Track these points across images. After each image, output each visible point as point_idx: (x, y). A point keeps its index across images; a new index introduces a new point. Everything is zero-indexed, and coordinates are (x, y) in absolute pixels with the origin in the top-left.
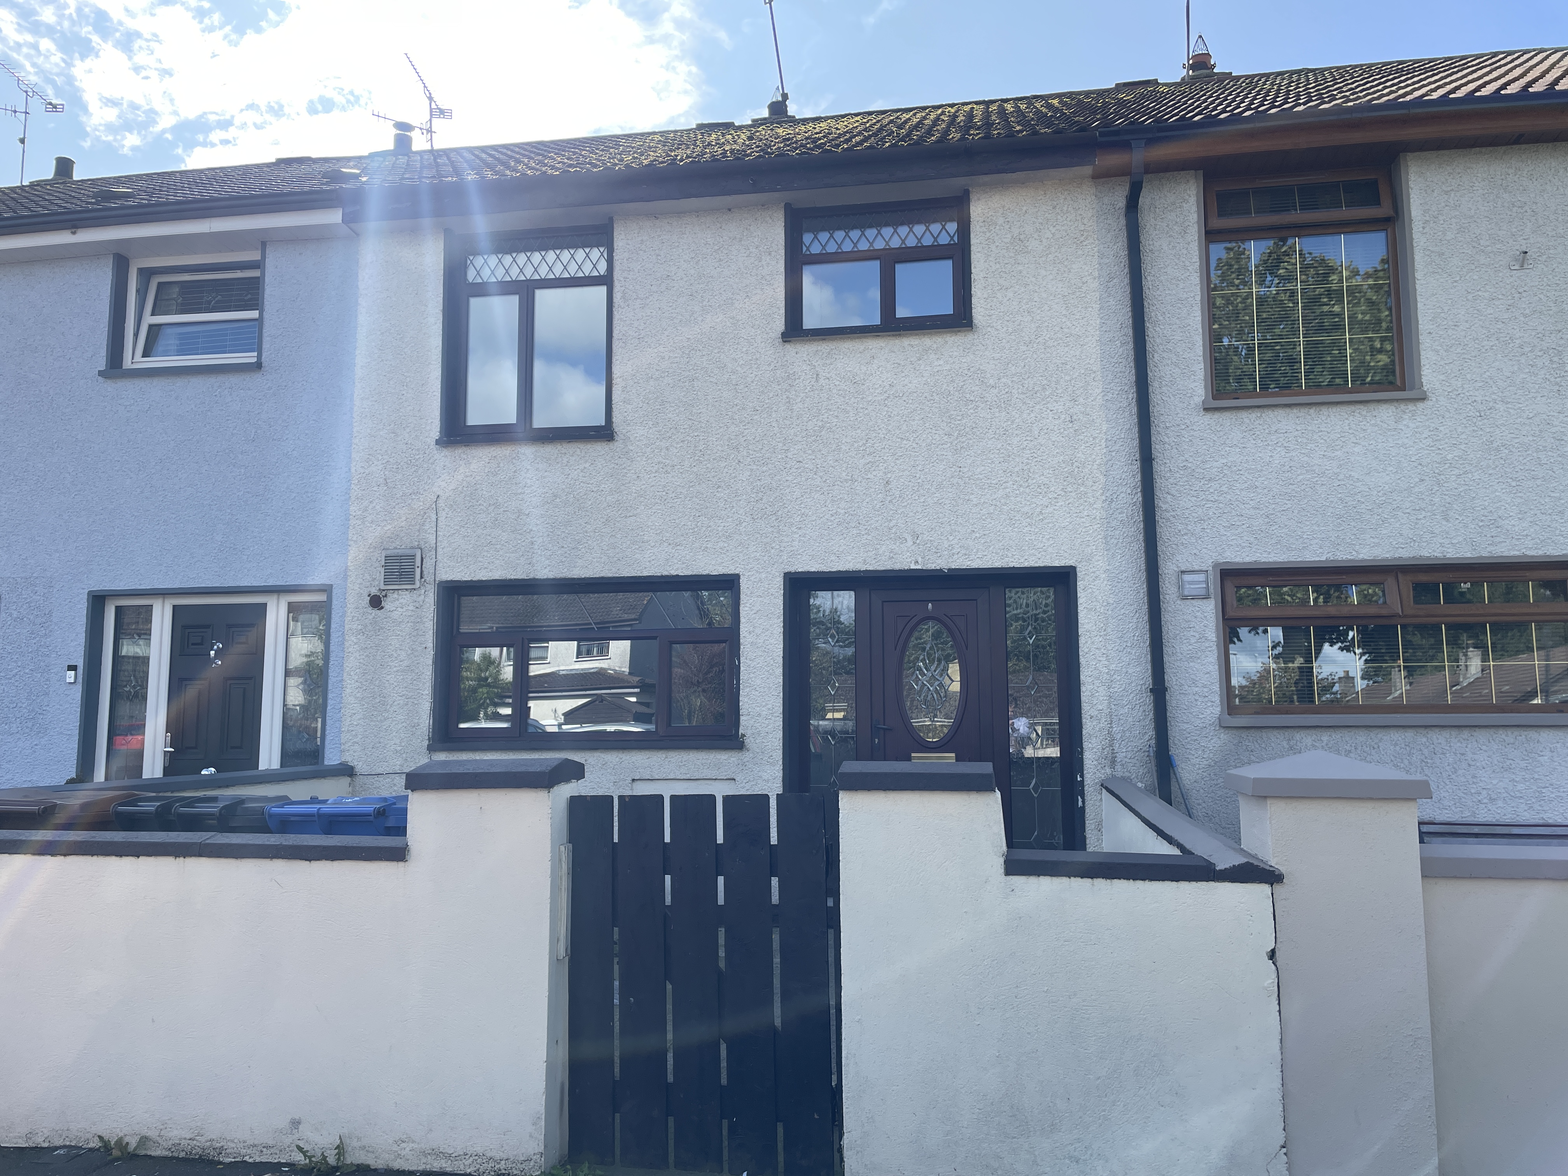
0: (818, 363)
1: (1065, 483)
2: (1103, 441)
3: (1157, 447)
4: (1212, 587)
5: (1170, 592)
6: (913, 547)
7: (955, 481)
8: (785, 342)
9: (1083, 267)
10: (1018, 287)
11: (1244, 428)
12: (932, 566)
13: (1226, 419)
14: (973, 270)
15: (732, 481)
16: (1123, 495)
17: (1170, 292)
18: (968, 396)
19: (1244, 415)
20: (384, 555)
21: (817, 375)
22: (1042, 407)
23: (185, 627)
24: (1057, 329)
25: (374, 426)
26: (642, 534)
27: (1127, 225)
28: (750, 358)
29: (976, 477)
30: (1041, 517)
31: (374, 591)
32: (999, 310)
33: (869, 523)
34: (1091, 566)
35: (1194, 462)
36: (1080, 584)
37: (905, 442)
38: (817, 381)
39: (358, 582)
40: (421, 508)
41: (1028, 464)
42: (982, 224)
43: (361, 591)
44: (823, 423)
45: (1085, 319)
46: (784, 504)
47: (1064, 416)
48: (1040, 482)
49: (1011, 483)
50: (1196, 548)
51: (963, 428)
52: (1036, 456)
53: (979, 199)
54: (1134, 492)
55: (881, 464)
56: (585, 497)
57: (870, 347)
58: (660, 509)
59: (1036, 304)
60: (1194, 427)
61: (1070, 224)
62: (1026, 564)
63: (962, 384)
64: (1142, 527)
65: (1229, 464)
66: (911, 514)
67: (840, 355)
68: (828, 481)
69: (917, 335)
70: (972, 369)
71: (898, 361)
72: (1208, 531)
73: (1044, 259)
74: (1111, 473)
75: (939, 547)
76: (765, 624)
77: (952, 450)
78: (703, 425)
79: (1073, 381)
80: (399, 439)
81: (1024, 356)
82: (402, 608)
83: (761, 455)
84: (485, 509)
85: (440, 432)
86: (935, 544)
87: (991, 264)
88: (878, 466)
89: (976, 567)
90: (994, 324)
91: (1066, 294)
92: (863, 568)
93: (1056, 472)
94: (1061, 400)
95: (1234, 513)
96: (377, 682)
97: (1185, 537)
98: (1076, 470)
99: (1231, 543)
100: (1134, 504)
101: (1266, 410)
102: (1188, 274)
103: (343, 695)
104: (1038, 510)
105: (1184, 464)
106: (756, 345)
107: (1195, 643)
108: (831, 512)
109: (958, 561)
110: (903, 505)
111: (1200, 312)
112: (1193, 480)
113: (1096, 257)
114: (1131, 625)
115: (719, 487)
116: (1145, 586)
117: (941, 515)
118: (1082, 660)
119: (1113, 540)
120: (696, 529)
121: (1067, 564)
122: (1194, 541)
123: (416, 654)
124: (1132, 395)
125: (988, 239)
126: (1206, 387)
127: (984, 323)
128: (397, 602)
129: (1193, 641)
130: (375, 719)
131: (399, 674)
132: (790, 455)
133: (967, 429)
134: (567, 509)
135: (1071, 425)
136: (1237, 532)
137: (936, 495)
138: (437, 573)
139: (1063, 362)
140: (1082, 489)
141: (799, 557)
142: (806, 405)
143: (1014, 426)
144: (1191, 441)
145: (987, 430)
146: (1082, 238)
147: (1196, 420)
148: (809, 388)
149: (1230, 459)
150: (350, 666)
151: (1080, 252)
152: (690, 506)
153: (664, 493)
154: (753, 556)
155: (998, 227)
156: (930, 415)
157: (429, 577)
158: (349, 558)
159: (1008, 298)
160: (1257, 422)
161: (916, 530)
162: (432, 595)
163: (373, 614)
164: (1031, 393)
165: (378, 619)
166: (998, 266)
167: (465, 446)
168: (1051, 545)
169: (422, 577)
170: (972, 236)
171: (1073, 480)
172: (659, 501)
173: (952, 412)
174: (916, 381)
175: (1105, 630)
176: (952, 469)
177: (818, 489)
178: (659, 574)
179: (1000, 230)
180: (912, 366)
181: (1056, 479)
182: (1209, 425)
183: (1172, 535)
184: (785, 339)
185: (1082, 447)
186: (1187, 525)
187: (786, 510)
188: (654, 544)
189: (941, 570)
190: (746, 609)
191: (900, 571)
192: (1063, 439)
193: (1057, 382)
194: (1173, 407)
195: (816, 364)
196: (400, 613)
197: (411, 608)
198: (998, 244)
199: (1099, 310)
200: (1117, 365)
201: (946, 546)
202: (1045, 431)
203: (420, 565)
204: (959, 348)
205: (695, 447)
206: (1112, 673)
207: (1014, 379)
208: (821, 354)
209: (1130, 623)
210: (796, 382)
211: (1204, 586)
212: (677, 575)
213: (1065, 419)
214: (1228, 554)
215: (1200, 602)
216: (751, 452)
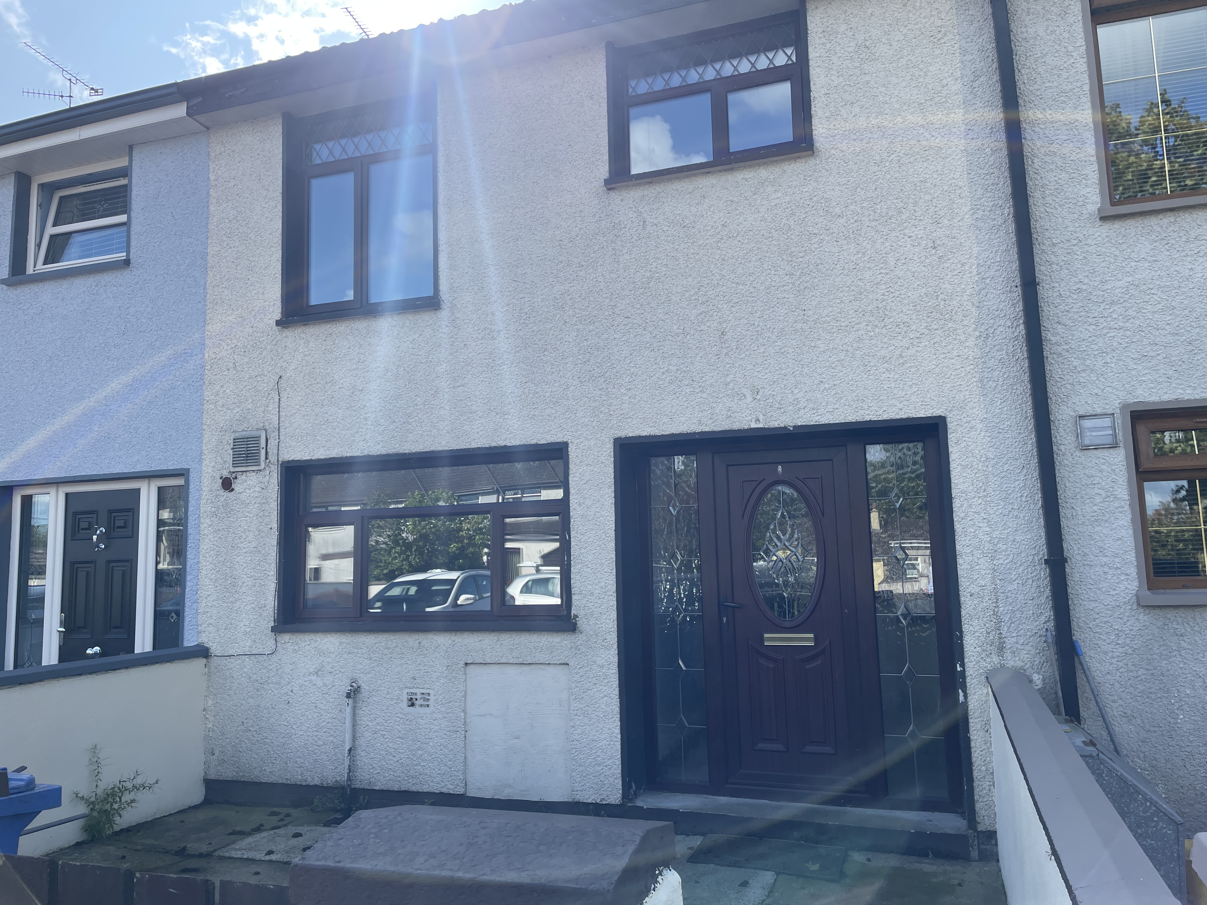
0: (645, 208)
1: (929, 320)
2: (974, 267)
3: (1042, 268)
4: (1121, 434)
5: (1066, 442)
6: (753, 404)
7: (799, 326)
8: (609, 189)
9: (942, 68)
10: (865, 100)
11: (1154, 237)
12: (775, 424)
13: (1132, 227)
14: (813, 88)
15: (558, 343)
16: (1001, 329)
17: (1050, 84)
18: (811, 229)
19: (1153, 222)
20: (233, 437)
21: (644, 222)
22: (898, 234)
23: (75, 514)
24: (913, 142)
25: (224, 311)
26: (470, 404)
27: (994, 14)
28: (574, 211)
29: (823, 319)
30: (902, 361)
31: (225, 474)
32: (844, 129)
33: (704, 379)
34: (964, 415)
35: (1091, 283)
36: (952, 437)
37: (741, 287)
38: (644, 228)
39: (211, 465)
40: (266, 389)
41: (884, 300)
42: (821, 35)
43: (215, 474)
44: (652, 273)
45: (947, 128)
46: (612, 364)
47: (925, 242)
48: (899, 320)
49: (864, 324)
50: (1097, 387)
51: (806, 266)
52: (893, 290)
53: (817, 8)
54: (1015, 324)
55: (715, 314)
56: (415, 369)
57: (700, 186)
58: (486, 378)
59: (887, 116)
60: (1089, 241)
61: (924, 21)
62: (885, 417)
63: (804, 216)
64: (1027, 365)
65: (1136, 283)
66: (750, 367)
67: (668, 198)
68: (658, 336)
69: (751, 166)
70: (815, 199)
71: (731, 198)
72: (1113, 365)
73: (894, 65)
74: (985, 303)
75: (782, 402)
76: (596, 494)
77: (795, 292)
78: (528, 286)
79: (935, 201)
80: (246, 323)
81: (875, 177)
82: (250, 489)
83: (587, 313)
84: (323, 388)
85: (282, 313)
86: (778, 399)
87: (833, 78)
88: (712, 316)
89: (826, 422)
90: (839, 145)
91: (922, 101)
92: (699, 429)
93: (918, 307)
94: (921, 224)
95: (1145, 341)
96: (228, 564)
97: (1083, 375)
98: (942, 303)
99: (1143, 378)
100: (1016, 338)
101: (1181, 214)
102: (1072, 61)
103: (200, 577)
104: (897, 353)
105: (1077, 286)
106: (580, 196)
107: (1101, 502)
108: (662, 370)
109: (805, 416)
110: (741, 357)
111: (1089, 103)
112: (1090, 305)
113: (957, 54)
114: (1017, 483)
115: (545, 350)
116: (1033, 436)
117: (784, 366)
118: (958, 527)
119: (990, 383)
120: (523, 397)
121: (934, 414)
122: (1095, 379)
123: (263, 534)
124: (1008, 210)
125: (829, 50)
126: (1101, 192)
127: (827, 146)
128: (245, 484)
129: (1098, 500)
130: (227, 601)
131: (248, 555)
132: (617, 311)
133: (811, 267)
134: (398, 383)
135: (934, 251)
136: (1150, 364)
137: (777, 344)
138: (280, 453)
139: (922, 179)
140: (950, 325)
141: (629, 421)
142: (633, 256)
143: (866, 258)
144: (1085, 258)
145: (833, 266)
146: (940, 36)
147: (1091, 232)
148: (635, 237)
149: (1137, 276)
150: (205, 548)
151: (938, 52)
152: (516, 373)
153: (491, 361)
154: (581, 421)
155: (839, 36)
156: (768, 255)
157: (272, 458)
158: (204, 442)
159: (854, 114)
160: (1171, 229)
161: (756, 384)
162: (276, 475)
163: (225, 497)
164: (885, 219)
165: (229, 501)
166: (841, 79)
167: (304, 325)
168: (915, 392)
169: (266, 458)
170: (810, 49)
171: (938, 315)
172: (486, 369)
173: (793, 249)
174: (751, 218)
175: (985, 491)
176: (796, 313)
177: (648, 345)
178: (488, 446)
179: (842, 38)
180: (747, 202)
181: (918, 315)
182: (1107, 237)
183: (1065, 372)
184: (609, 187)
185: (949, 277)
186: (1084, 359)
187: (615, 370)
188: (481, 414)
189: (785, 427)
190: (576, 479)
191: (739, 431)
192: (925, 269)
193: (916, 203)
194: (1060, 219)
195: (642, 210)
196: (248, 495)
197: (257, 489)
198: (840, 55)
199: (964, 115)
200: (988, 177)
201: (791, 401)
202: (903, 261)
203: (265, 447)
204: (800, 176)
205: (521, 310)
206: (996, 541)
207: (864, 205)
208: (647, 199)
209: (1016, 480)
210: (622, 232)
211: (1111, 432)
212: (505, 446)
213: (926, 245)
214: (1140, 391)
215: (1106, 453)
216: (577, 311)
